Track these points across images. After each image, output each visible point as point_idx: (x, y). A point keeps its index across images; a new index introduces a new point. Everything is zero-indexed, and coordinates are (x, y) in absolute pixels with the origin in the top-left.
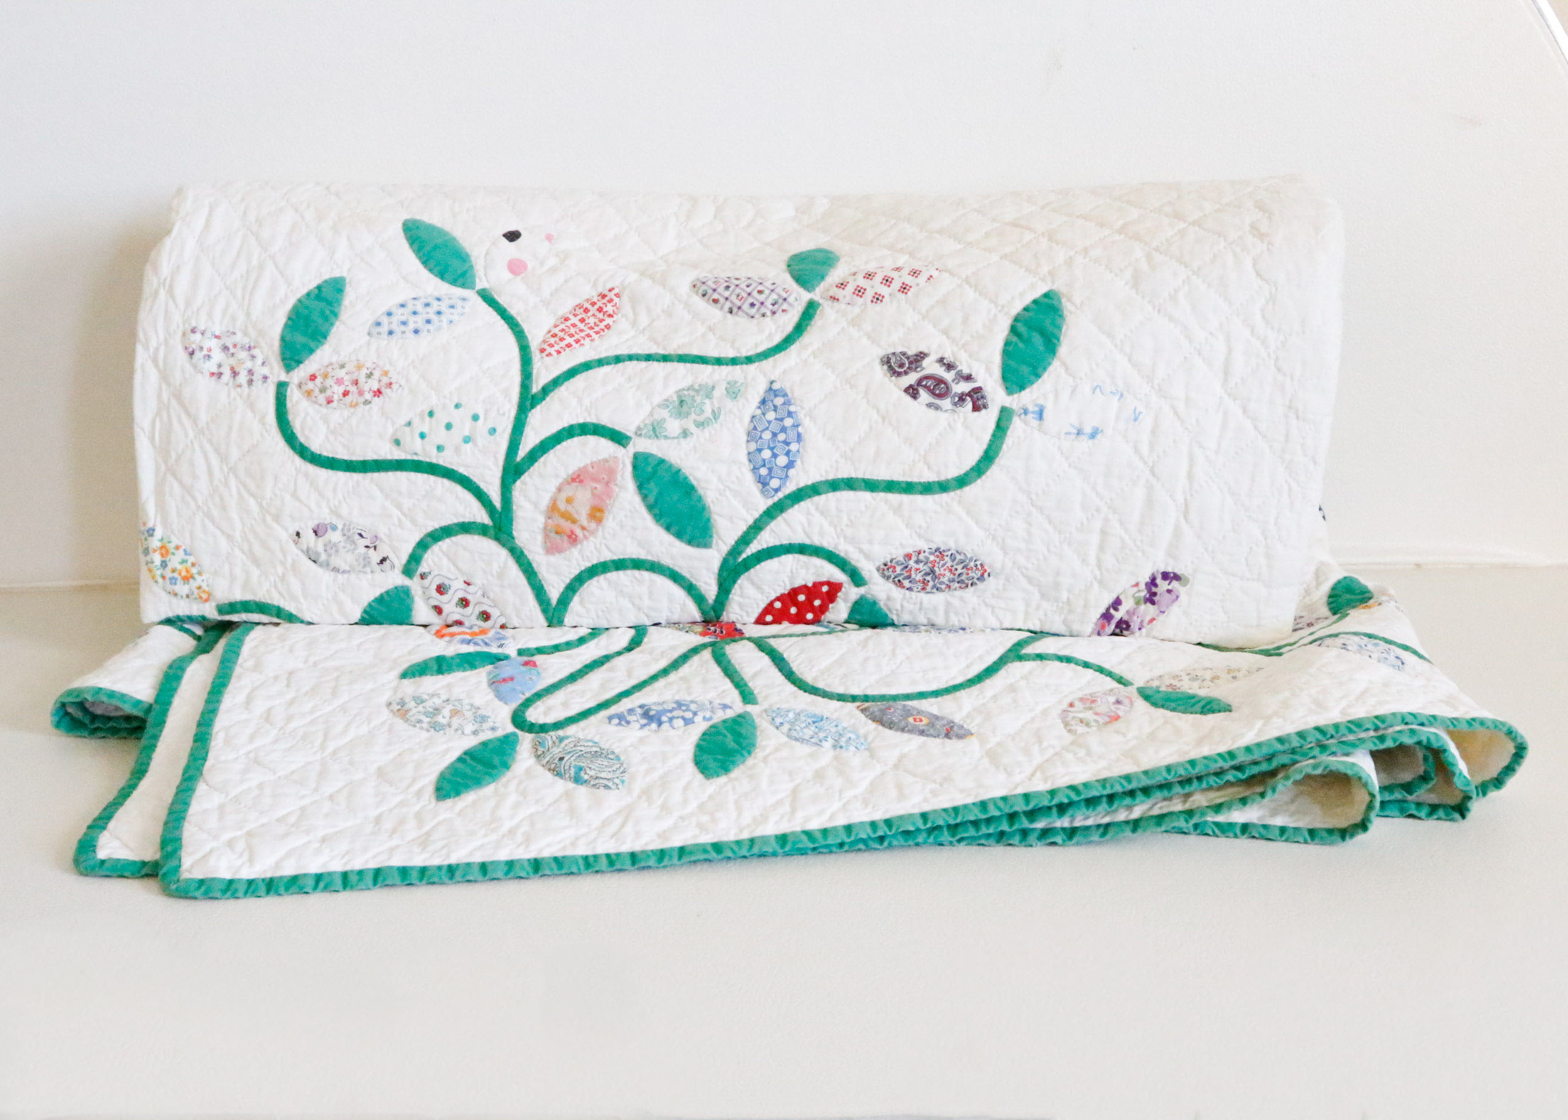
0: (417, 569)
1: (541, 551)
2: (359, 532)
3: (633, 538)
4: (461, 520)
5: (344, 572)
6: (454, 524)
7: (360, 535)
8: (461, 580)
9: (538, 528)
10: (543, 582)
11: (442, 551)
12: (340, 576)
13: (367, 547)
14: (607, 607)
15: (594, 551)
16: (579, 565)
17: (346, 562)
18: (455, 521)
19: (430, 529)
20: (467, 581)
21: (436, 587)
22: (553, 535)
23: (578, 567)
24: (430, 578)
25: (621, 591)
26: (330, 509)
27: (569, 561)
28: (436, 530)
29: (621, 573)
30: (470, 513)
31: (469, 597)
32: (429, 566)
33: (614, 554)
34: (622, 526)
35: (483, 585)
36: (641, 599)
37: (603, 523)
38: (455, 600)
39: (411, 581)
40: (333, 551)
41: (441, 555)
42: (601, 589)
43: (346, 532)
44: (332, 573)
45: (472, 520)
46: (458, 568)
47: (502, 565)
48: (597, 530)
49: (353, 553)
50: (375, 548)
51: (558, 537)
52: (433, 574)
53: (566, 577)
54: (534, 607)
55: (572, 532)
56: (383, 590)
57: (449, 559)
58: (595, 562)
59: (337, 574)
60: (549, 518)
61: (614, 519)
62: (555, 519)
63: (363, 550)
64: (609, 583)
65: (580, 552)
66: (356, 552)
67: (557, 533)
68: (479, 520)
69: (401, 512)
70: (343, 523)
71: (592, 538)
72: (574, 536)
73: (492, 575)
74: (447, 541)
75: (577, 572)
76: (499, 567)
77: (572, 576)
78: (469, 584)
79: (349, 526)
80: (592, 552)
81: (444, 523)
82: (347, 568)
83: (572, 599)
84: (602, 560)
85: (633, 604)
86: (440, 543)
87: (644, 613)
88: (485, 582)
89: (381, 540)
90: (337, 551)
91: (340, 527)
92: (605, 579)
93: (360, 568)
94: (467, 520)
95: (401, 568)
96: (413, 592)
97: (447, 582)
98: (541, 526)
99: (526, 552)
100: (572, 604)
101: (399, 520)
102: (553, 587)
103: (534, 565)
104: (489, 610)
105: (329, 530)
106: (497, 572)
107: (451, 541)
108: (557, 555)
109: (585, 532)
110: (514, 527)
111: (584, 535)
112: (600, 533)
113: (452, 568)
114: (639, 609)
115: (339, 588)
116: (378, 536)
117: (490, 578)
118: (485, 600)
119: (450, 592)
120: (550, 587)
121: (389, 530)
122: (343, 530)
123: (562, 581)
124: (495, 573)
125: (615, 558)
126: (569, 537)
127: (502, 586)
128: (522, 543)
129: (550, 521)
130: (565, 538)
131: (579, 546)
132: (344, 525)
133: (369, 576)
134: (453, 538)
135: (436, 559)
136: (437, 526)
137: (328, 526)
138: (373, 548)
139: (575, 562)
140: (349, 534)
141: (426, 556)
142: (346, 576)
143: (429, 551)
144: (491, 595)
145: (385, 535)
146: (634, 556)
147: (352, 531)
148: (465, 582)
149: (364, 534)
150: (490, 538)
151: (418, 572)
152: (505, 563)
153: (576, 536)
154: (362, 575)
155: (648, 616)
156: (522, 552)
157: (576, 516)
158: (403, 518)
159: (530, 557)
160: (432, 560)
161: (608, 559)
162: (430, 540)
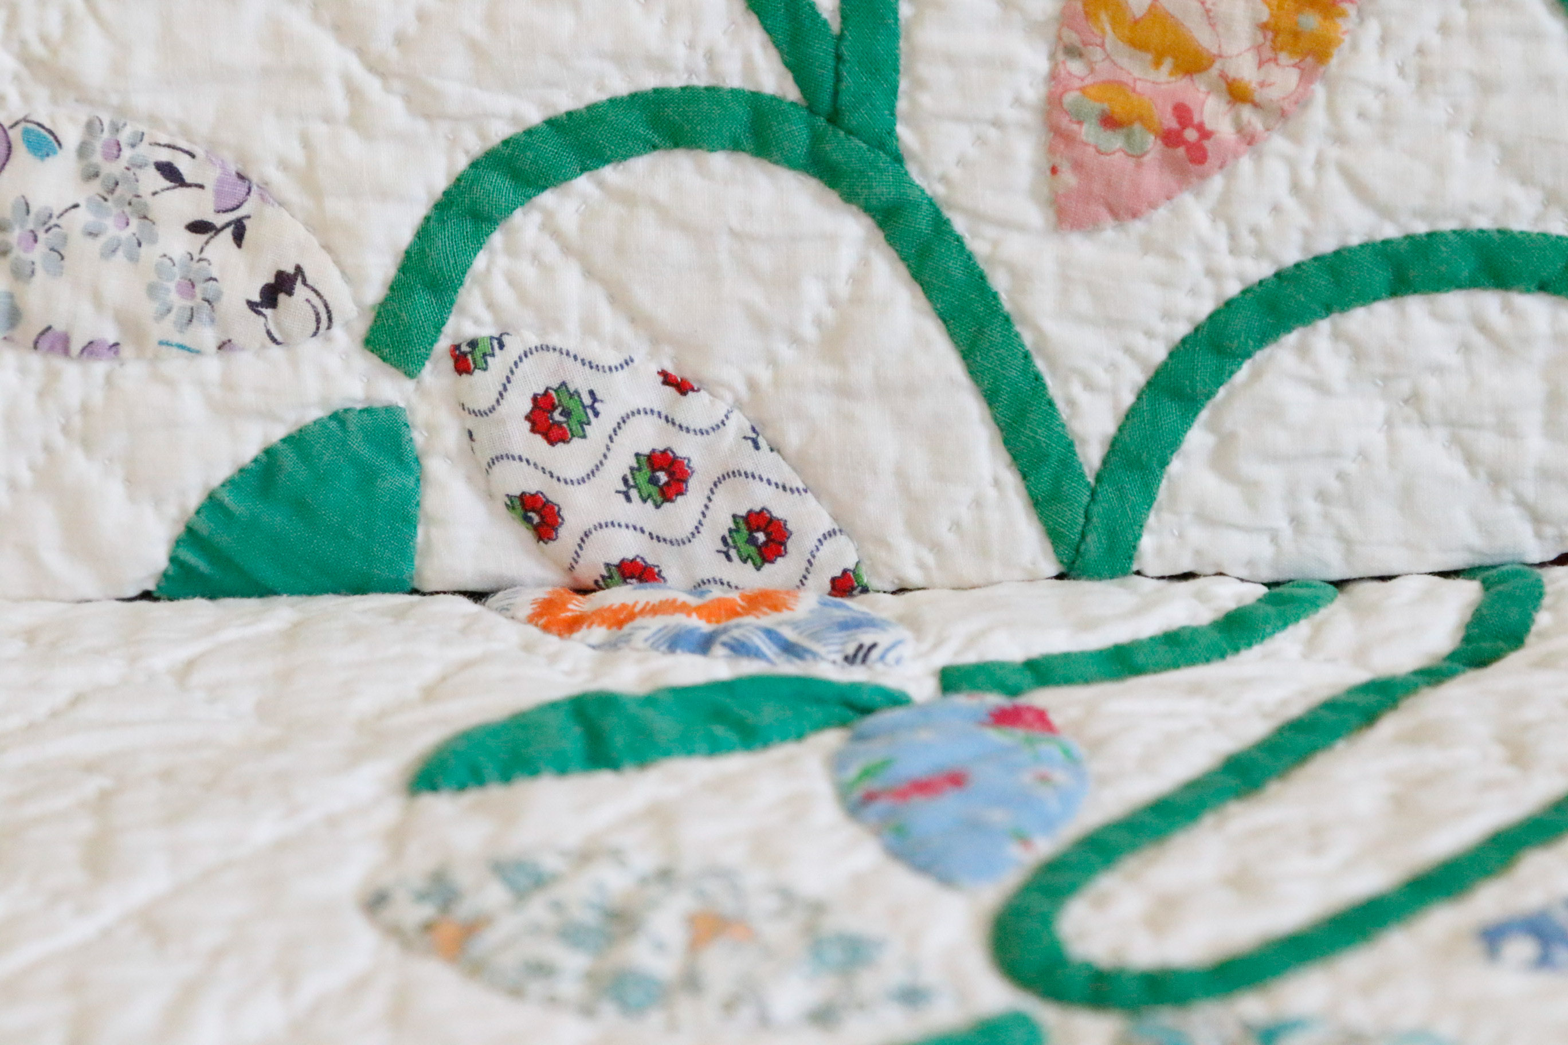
0: (438, 328)
1: (1035, 216)
2: (164, 156)
3: (1476, 131)
4: (649, 81)
5: (90, 349)
6: (613, 102)
7: (169, 172)
8: (648, 370)
9: (1018, 101)
10: (1040, 365)
11: (556, 234)
12: (71, 372)
13: (199, 227)
14: (1341, 476)
15: (1290, 203)
16: (1212, 273)
17: (98, 300)
18: (620, 86)
19: (500, 131)
20: (670, 369)
21: (527, 406)
22: (1089, 132)
23: (1207, 286)
24: (499, 364)
25: (1414, 399)
26: (27, 60)
27: (1170, 255)
28: (529, 132)
29: (1415, 305)
30: (691, 46)
31: (685, 448)
32: (491, 305)
33: (1385, 212)
34: (1425, 79)
35: (752, 385)
36: (1507, 429)
37: (1334, 62)
38: (621, 462)
39: (409, 385)
40: (38, 254)
41: (551, 251)
42: (1321, 387)
43: (97, 158)
44: (36, 361)
45: (701, 81)
46: (635, 318)
47: (843, 290)
48: (1302, 102)
49: (133, 258)
50: (239, 236)
51: (1116, 141)
52: (514, 347)
53: (1150, 334)
54: (997, 483)
55: (1183, 113)
56: (278, 433)
57: (589, 272)
58: (1291, 256)
59: (59, 362)
60: (1072, 52)
61: (1385, 40)
62: (1097, 55)
63: (187, 243)
64: (1358, 353)
65: (1221, 212)
66: (149, 253)
67: (1109, 122)
68: (733, 79)
69: (361, 52)
70: (83, 119)
71: (1278, 143)
72: (1191, 135)
73: (796, 340)
74: (583, 183)
75: (1205, 308)
76: (833, 301)
77: (1182, 329)
78: (683, 387)
79: (116, 129)
80: (1276, 209)
82: (110, 334)
83: (1174, 444)
84: (1327, 245)
85: (1470, 460)
86: (548, 198)
87: (1520, 502)
88: (764, 375)
89: (265, 191)
90: (58, 252)
91: (71, 136)
92: (1337, 336)
93: (166, 329)
94: (675, 81)
95: (362, 327)
96: (419, 437)
97: (581, 381)
98: (1033, 93)
99: (959, 224)
100: (1176, 466)
101: (353, 92)
102: (1090, 385)
103: (1000, 282)
104: (780, 507)
105: (21, 153)
106: (818, 322)
107: (601, 184)
108: (1109, 233)
109: (1247, 113)
110: (902, 105)
111: (1240, 129)
112: (1317, 116)
113: (609, 320)
114: (1496, 480)
115: (65, 430)
116: (254, 178)
117: (786, 352)
118: (765, 462)
119: (598, 430)
120: (1076, 389)
121: (306, 143)
122: (83, 151)
123: (1129, 351)
124: (809, 332)
125: (1390, 231)
126: (1170, 139)
127: (844, 391)
128: (944, 179)
129: (1075, 67)
130: (1152, 144)
131: (1217, 183)
132: (92, 127)
133: (212, 366)
134: (609, 173)
135: (528, 272)
136: (534, 117)
137: (15, 135)
138: (228, 234)
139: (1194, 261)
140: (114, 169)
141: (480, 261)
142: (99, 368)
143: (497, 239)
144: (793, 438)
145: (284, 165)
146: (1482, 222)
147: (127, 153)
148: (668, 379)
149: (183, 164)
150: (791, 164)
151: (444, 344)
152: (859, 280)
153: (1205, 134)
154: (175, 364)
155: (1537, 518)
156: (940, 225)
157: (1204, 38)
158: (372, 86)
159: (978, 247)
160: (512, 282)
161: (1355, 241)
162: (497, 183)
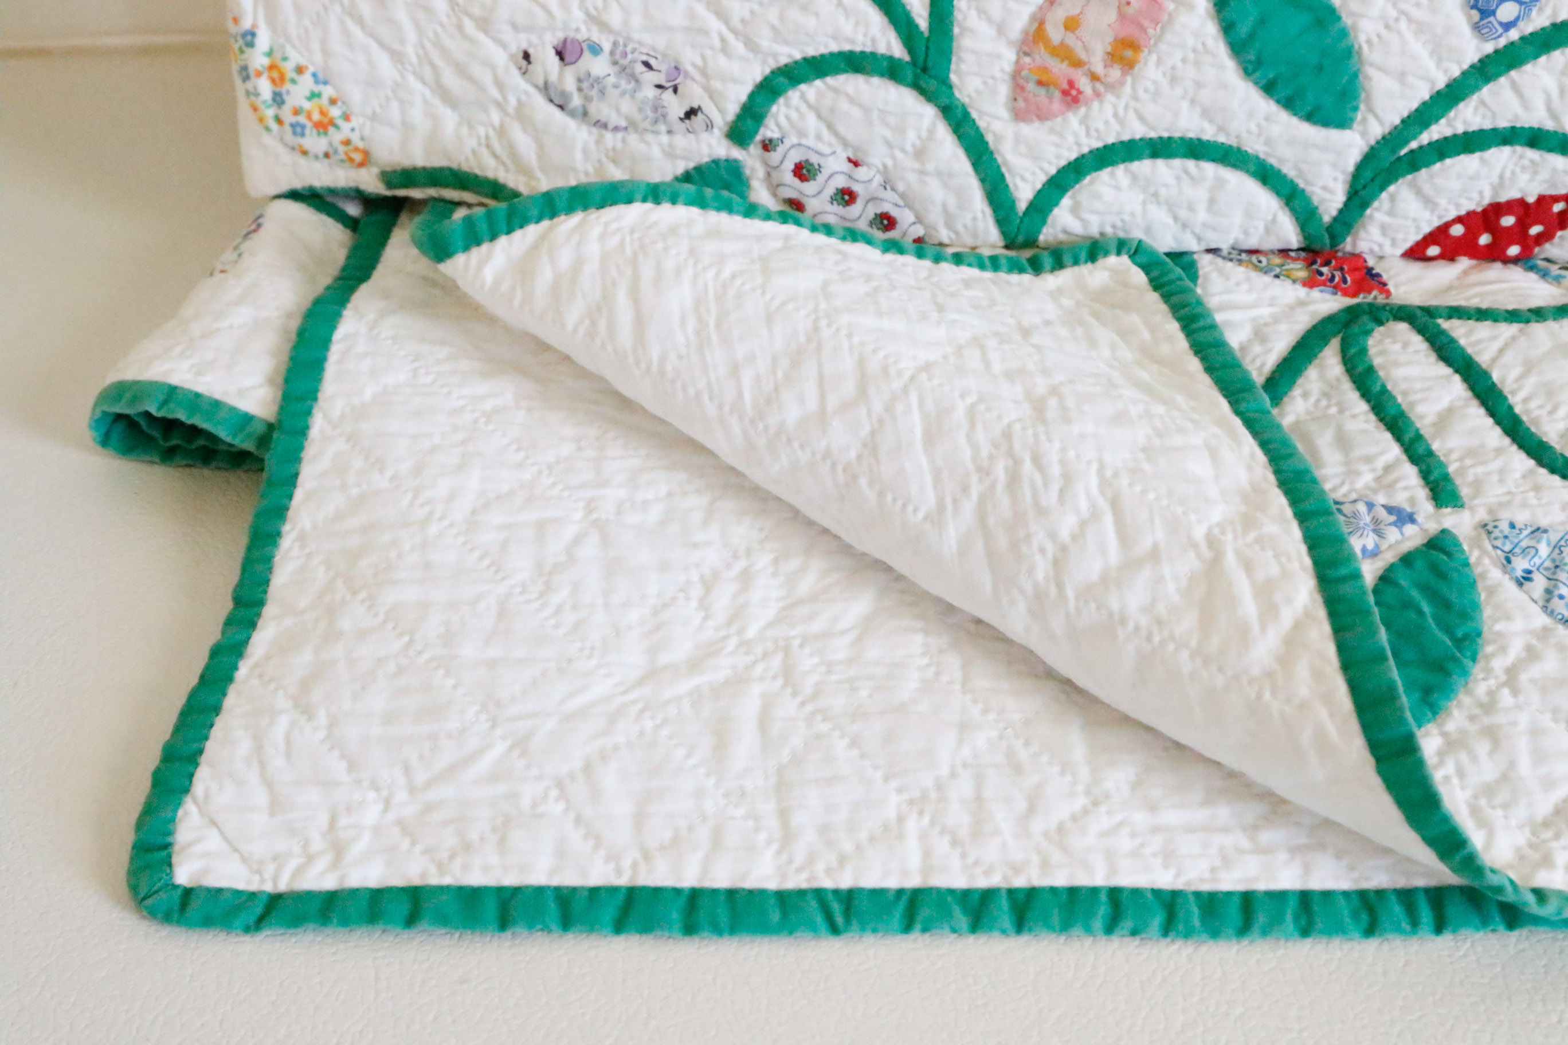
0: (756, 132)
1: (1005, 114)
2: (645, 58)
3: (1193, 102)
4: (847, 47)
5: (616, 129)
6: (832, 54)
7: (647, 64)
8: (843, 155)
9: (1002, 70)
10: (1004, 170)
11: (806, 101)
12: (608, 136)
13: (659, 87)
14: (1123, 221)
15: (1112, 121)
16: (1078, 144)
17: (618, 111)
18: (834, 47)
19: (784, 60)
20: (852, 157)
21: (792, 167)
22: (1031, 87)
23: (1075, 148)
24: (781, 150)
25: (1156, 195)
26: (588, 14)
27: (1061, 135)
28: (796, 62)
29: (1160, 163)
30: (865, 35)
31: (856, 188)
32: (778, 125)
33: (1152, 128)
34: (1174, 80)
35: (885, 166)
36: (1191, 209)
37: (1136, 69)
38: (830, 190)
39: (744, 152)
40: (594, 93)
41: (804, 108)
42: (1118, 188)
43: (617, 57)
44: (594, 130)
45: (868, 49)
46: (837, 135)
47: (924, 134)
48: (1122, 83)
49: (632, 97)
50: (675, 90)
51: (1042, 91)
52: (787, 143)
53: (1050, 163)
54: (983, 212)
55: (1071, 84)
56: (691, 165)
57: (819, 117)
58: (1111, 140)
59: (604, 132)
60: (1026, 54)
61: (1159, 62)
62: (1037, 57)
63: (654, 92)
64: (1134, 177)
65: (1084, 121)
66: (640, 95)
67: (1040, 83)
68: (882, 49)
69: (727, 24)
70: (612, 39)
71: (1110, 98)
72: (1074, 92)
73: (903, 150)
74: (818, 83)
75: (1073, 156)
76: (920, 138)
77: (1063, 163)
78: (856, 164)
79: (625, 46)
80: (1107, 123)
81: (811, 52)
82: (623, 123)
83: (1056, 204)
84: (1126, 137)
85: (1176, 219)
86: (803, 87)
87: (1193, 233)
88: (890, 163)
89: (687, 74)
90: (602, 92)
91: (607, 47)
92: (1127, 170)
93: (646, 124)
94: (858, 48)
95: (726, 129)
96: (748, 172)
97: (814, 159)
98: (1009, 68)
99: (974, 115)
100: (1056, 211)
101: (723, 40)
102: (1023, 179)
103: (990, 138)
104: (894, 212)
105: (587, 55)
106: (914, 146)
107: (826, 84)
108: (1037, 124)
109: (1098, 85)
110: (953, 67)
111: (1094, 90)
112: (1127, 89)
113: (825, 133)
114: (1185, 226)
115: (607, 156)
116: (681, 68)
117: (898, 154)
118: (889, 195)
119: (821, 178)
120: (1018, 181)
121: (703, 57)
122: (612, 53)
123: (1042, 169)
124: (909, 148)
125: (1153, 135)
126: (1065, 93)
127: (922, 172)
128: (969, 96)
129: (1027, 60)
130: (1057, 94)
131: (1083, 110)
132: (615, 44)
133: (665, 139)
134: (829, 80)
135: (794, 115)
136: (798, 56)
137: (584, 46)
138: (671, 90)
139: (1071, 139)
140: (624, 62)
141: (774, 109)
142: (620, 135)
143: (781, 100)
144: (901, 187)
145: (694, 65)
146: (1191, 135)
147: (630, 56)
148: (850, 160)
149: (653, 62)
150: (907, 85)
151: (759, 138)
152: (931, 131)
153: (1080, 92)
154: (649, 137)
155: (1199, 239)
156: (966, 115)
157: (1083, 56)
158: (730, 37)
159: (982, 124)
160: (788, 118)
161: (1138, 137)
162: (782, 80)
